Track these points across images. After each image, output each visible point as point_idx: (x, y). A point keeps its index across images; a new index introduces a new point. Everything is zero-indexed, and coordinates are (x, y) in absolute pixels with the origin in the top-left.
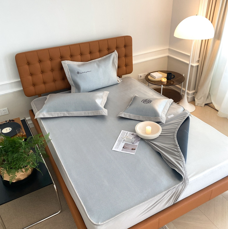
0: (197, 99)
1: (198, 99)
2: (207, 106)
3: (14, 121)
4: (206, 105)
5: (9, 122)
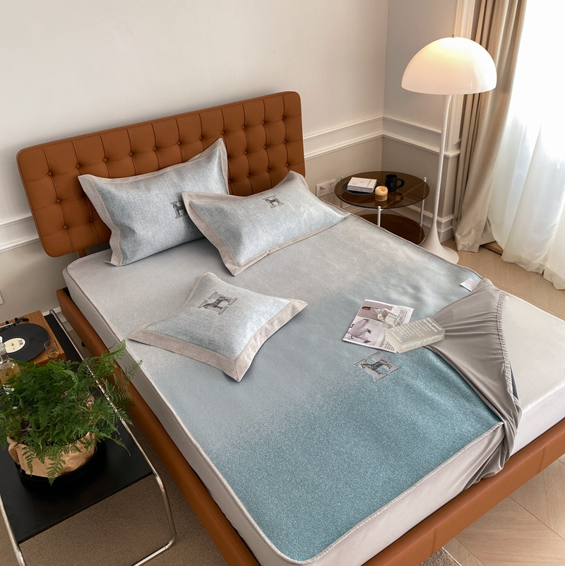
0: (460, 234)
1: (463, 234)
2: (485, 251)
3: (27, 320)
4: (482, 246)
5: (14, 325)
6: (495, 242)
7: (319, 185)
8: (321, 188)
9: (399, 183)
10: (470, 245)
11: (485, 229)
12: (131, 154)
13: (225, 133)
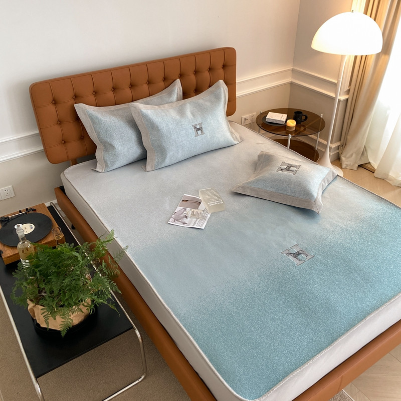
0: (345, 157)
2: (362, 169)
3: (35, 210)
4: (360, 166)
5: (26, 213)
6: (369, 163)
7: (244, 117)
8: (245, 119)
9: (304, 118)
10: (351, 165)
11: (363, 154)
12: (113, 90)
13: (181, 76)
